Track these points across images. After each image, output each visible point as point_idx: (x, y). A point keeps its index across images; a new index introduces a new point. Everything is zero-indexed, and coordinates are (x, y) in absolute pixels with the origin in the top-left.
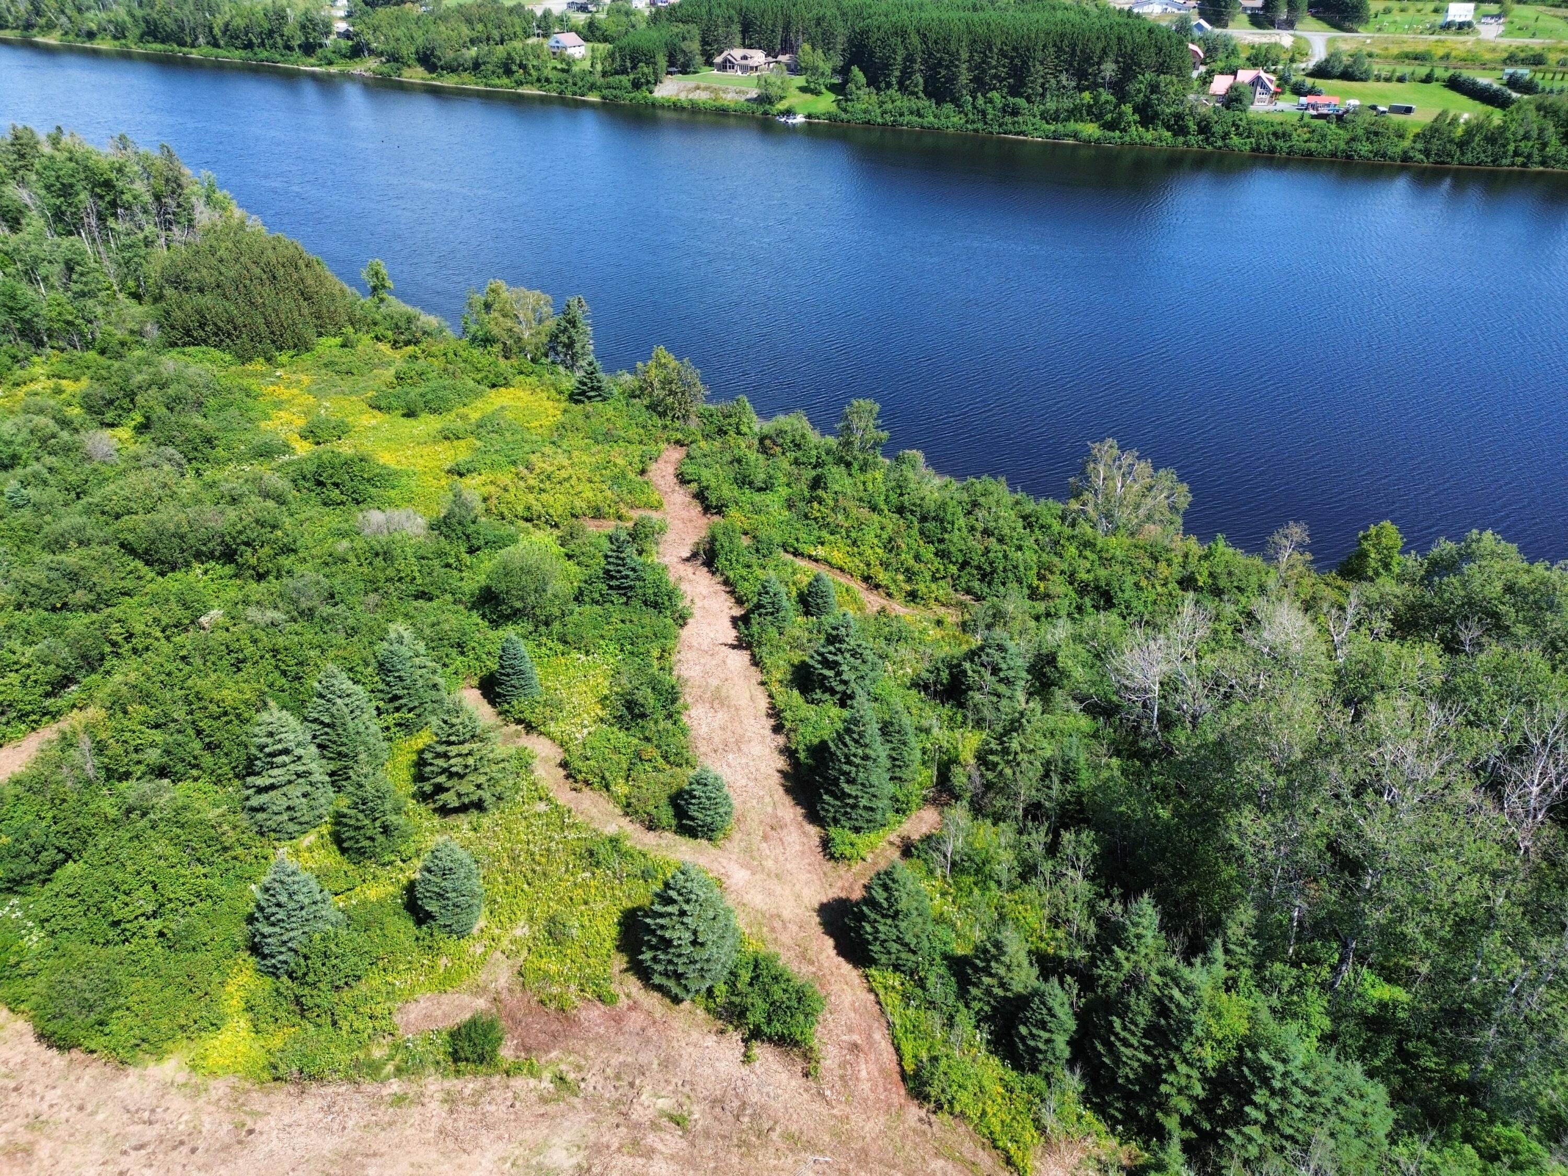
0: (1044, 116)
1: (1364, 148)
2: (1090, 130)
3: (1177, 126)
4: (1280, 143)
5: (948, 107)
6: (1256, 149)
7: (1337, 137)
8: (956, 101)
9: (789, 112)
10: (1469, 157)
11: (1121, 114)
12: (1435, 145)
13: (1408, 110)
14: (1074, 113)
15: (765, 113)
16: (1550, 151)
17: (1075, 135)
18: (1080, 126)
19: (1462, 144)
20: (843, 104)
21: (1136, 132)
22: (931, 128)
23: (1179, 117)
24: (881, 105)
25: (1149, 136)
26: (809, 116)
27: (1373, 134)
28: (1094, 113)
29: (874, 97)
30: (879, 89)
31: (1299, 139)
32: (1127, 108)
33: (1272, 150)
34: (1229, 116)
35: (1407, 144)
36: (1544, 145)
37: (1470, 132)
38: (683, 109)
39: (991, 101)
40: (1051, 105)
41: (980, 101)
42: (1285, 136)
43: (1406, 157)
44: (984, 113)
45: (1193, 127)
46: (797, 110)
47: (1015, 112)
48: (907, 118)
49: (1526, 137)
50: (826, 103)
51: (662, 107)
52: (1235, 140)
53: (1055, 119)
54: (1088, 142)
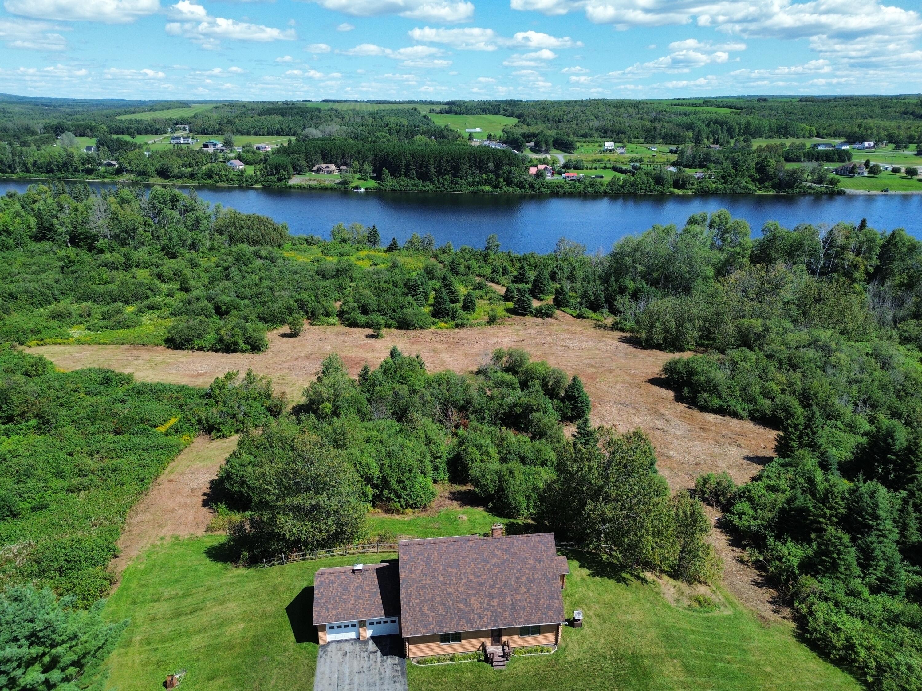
0: (468, 184)
1: (590, 190)
2: (488, 188)
3: (521, 185)
4: (560, 190)
5: (428, 182)
6: (552, 192)
7: (580, 187)
8: (431, 180)
9: (357, 187)
10: (626, 191)
11: (499, 182)
12: (614, 187)
13: (602, 177)
14: (480, 183)
15: (346, 188)
16: (652, 187)
17: (483, 191)
18: (483, 187)
19: (623, 186)
20: (381, 183)
21: (505, 188)
22: (422, 191)
23: (521, 182)
24: (398, 183)
25: (511, 190)
26: (366, 189)
27: (592, 185)
28: (488, 182)
29: (394, 180)
30: (396, 177)
31: (566, 188)
32: (501, 180)
33: (558, 192)
34: (539, 181)
35: (604, 187)
36: (650, 186)
37: (625, 182)
39: (445, 179)
40: (470, 180)
41: (441, 180)
42: (561, 187)
43: (605, 192)
44: (443, 185)
45: (527, 186)
46: (360, 186)
47: (456, 183)
48: (411, 188)
49: (643, 183)
50: (372, 184)
51: (294, 188)
52: (543, 190)
53: (473, 185)
54: (488, 193)
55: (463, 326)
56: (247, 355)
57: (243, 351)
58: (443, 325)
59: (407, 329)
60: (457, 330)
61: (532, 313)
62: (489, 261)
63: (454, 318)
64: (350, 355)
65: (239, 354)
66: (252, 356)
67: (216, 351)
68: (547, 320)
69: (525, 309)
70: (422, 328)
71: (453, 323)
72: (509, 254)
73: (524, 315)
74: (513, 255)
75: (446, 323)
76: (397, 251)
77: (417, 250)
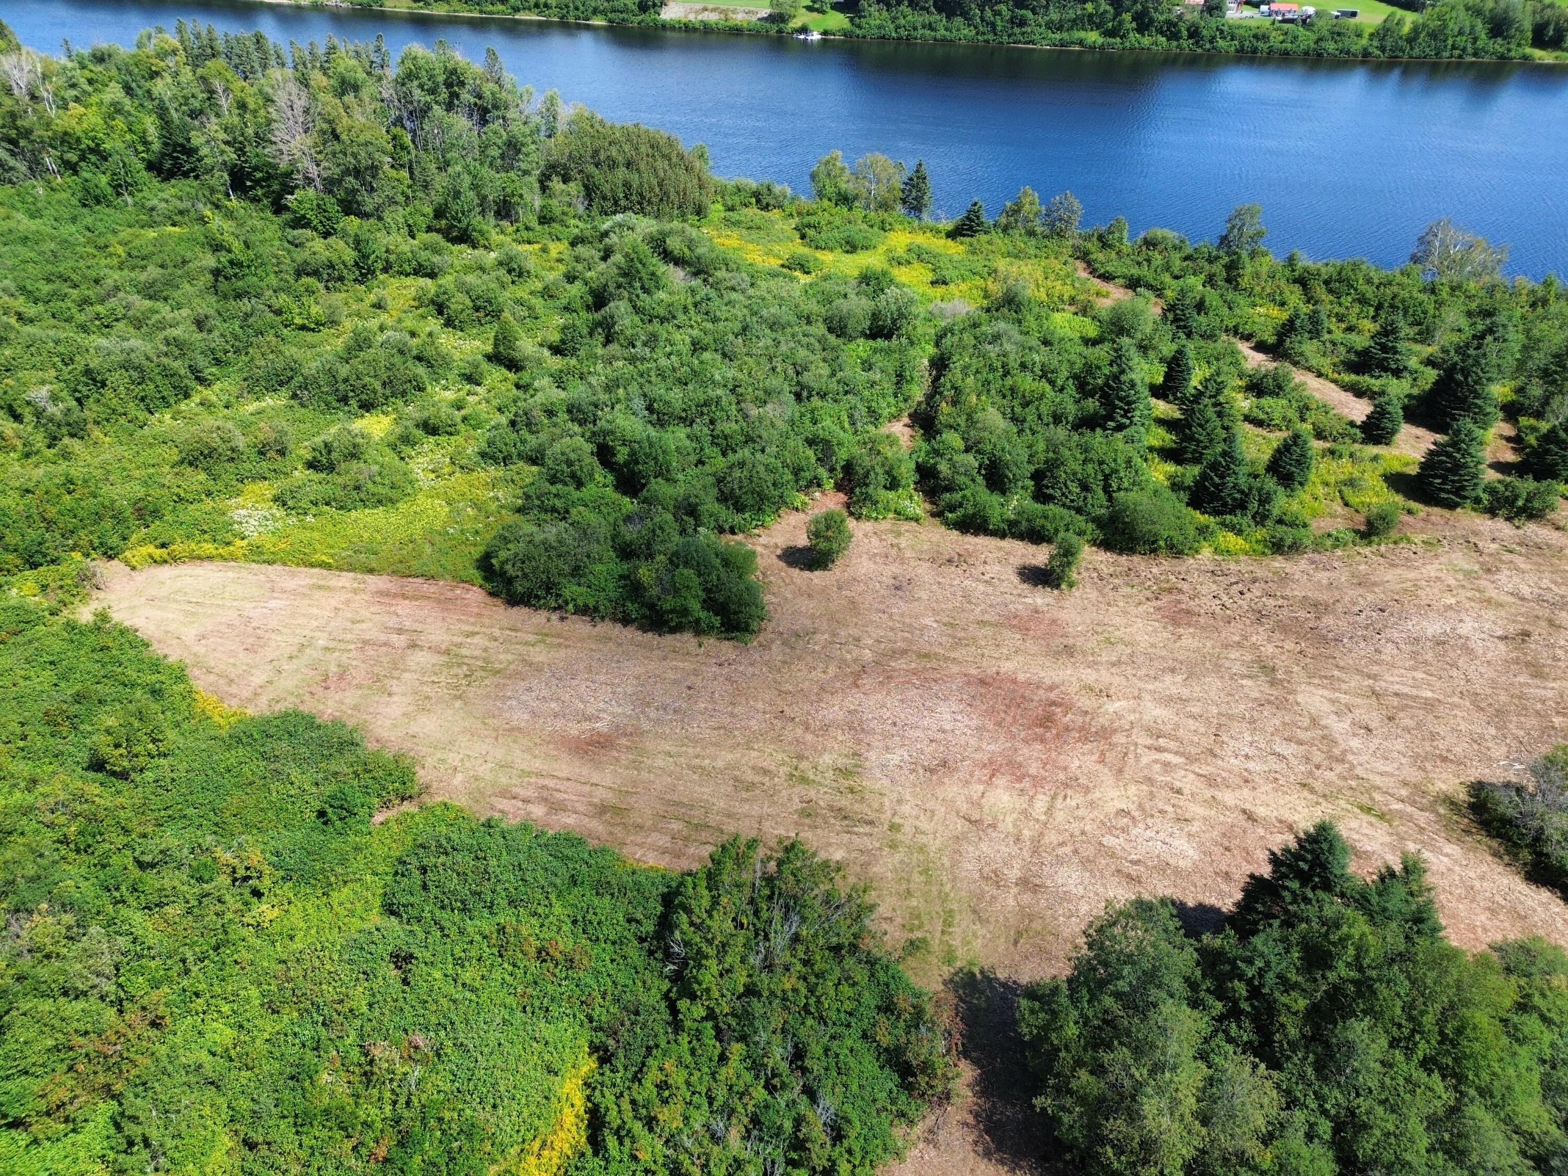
0: (1050, 26)
1: (1331, 46)
2: (1093, 37)
3: (1171, 30)
4: (1260, 45)
5: (958, 21)
6: (1241, 50)
7: (1306, 39)
8: (965, 15)
9: (804, 30)
10: (1416, 52)
11: (1121, 23)
12: (1389, 43)
13: (1354, 14)
14: (1076, 23)
15: (780, 31)
16: (1480, 44)
17: (1081, 42)
18: (1082, 34)
19: (1412, 39)
20: (857, 20)
21: (1134, 37)
22: (944, 40)
23: (1169, 23)
24: (893, 20)
25: (1146, 41)
26: (825, 33)
27: (1337, 34)
28: (1094, 22)
29: (885, 14)
30: (889, 6)
31: (1276, 39)
32: (1127, 17)
33: (1255, 50)
34: (1213, 22)
35: (1364, 42)
36: (1475, 40)
37: (1416, 31)
38: (695, 30)
39: (998, 13)
40: (1054, 16)
41: (988, 14)
42: (1265, 38)
43: (1366, 54)
44: (993, 25)
45: (1185, 33)
46: (811, 27)
47: (1022, 23)
48: (920, 32)
49: (1461, 33)
50: (837, 21)
51: (673, 28)
52: (1221, 43)
53: (1060, 28)
54: (1092, 48)
55: (1295, 548)
56: (710, 642)
57: (698, 629)
58: (1231, 540)
59: (1131, 551)
60: (1278, 563)
61: (1477, 500)
62: (1244, 282)
63: (1261, 519)
64: (1005, 669)
65: (687, 639)
66: (727, 649)
68: (1532, 530)
69: (1459, 491)
70: (1176, 551)
71: (1260, 533)
72: (1291, 261)
73: (1452, 506)
74: (1305, 262)
75: (1239, 532)
76: (984, 238)
77: (1031, 233)
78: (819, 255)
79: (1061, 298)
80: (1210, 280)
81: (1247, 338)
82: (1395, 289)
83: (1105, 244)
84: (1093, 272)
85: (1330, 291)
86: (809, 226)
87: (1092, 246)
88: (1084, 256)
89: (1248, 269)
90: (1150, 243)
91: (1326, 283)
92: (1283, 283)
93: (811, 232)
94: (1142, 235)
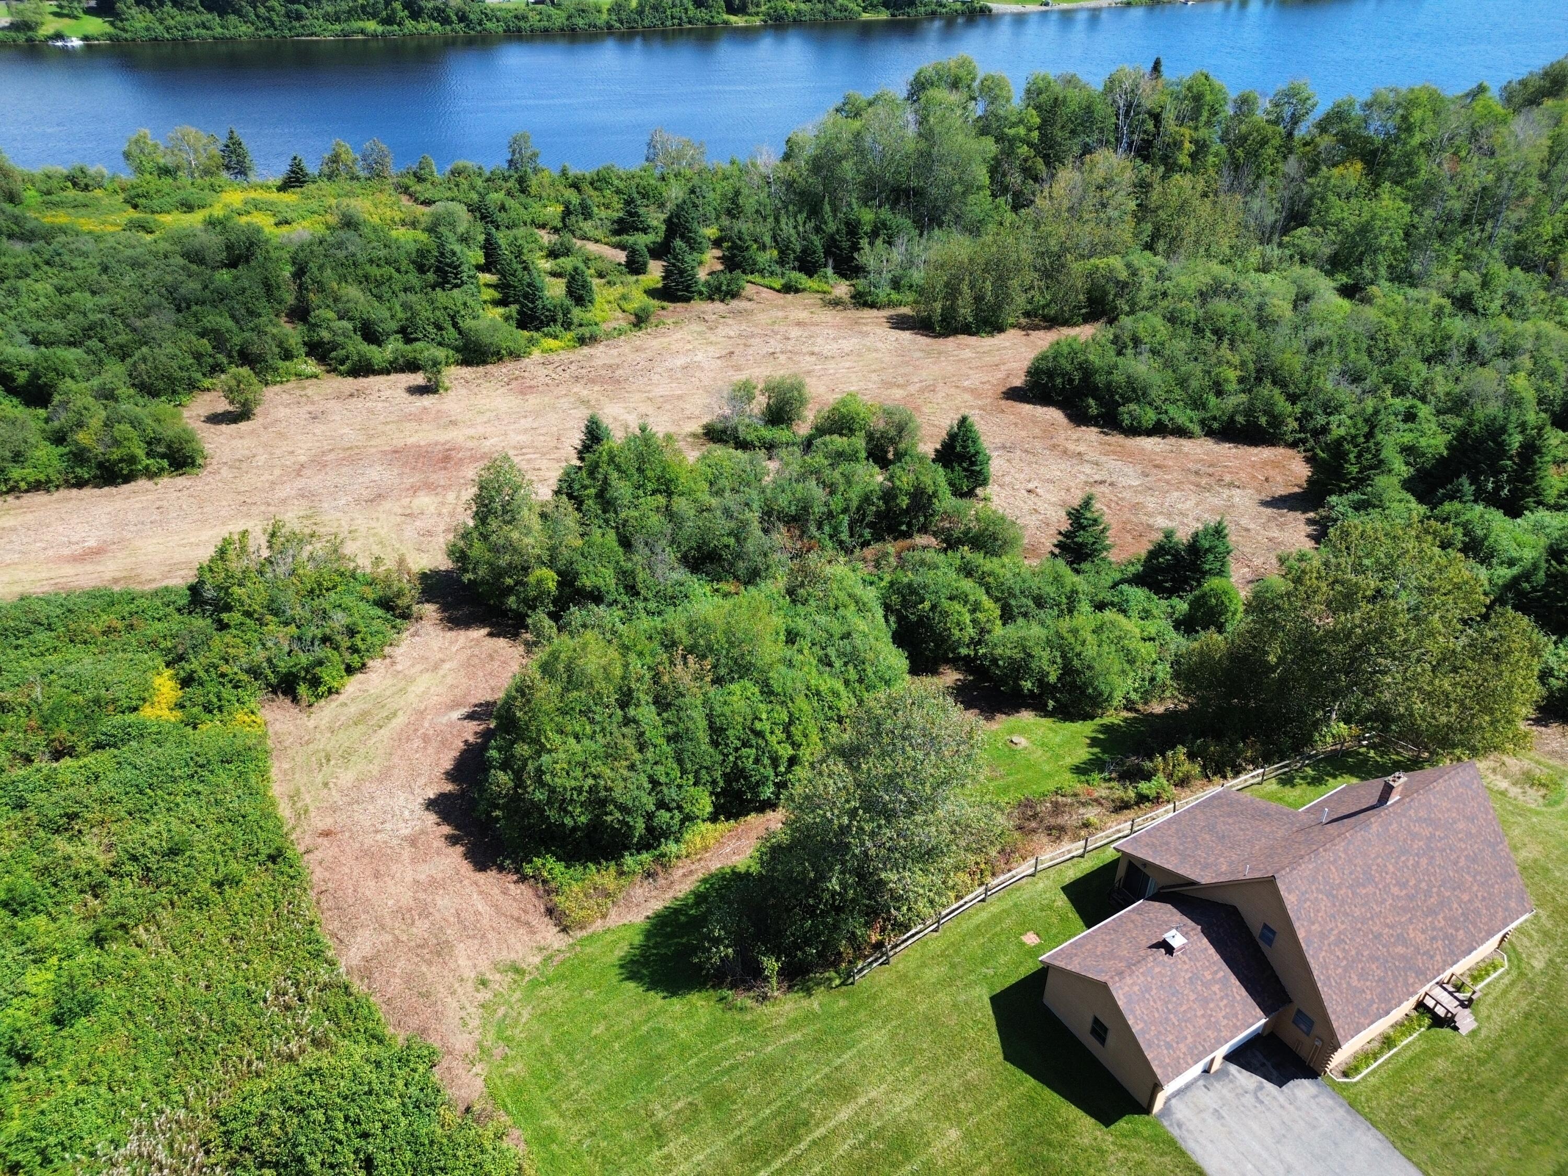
0: (327, 17)
2: (372, 26)
3: (441, 16)
4: (522, 24)
5: (233, 19)
6: (507, 30)
8: (238, 12)
9: (59, 36)
10: (646, 22)
11: (394, 12)
12: (624, 16)
14: (351, 14)
15: (30, 40)
16: (690, 13)
17: (362, 32)
18: (361, 24)
19: (640, 13)
20: (119, 24)
21: (409, 24)
22: (223, 39)
23: (438, 9)
24: (161, 21)
25: (422, 27)
26: (85, 38)
27: (582, 12)
28: (369, 12)
29: (149, 16)
30: (152, 9)
32: (397, 5)
33: (519, 30)
34: (475, 6)
35: (605, 16)
36: (686, 10)
39: (271, 9)
40: (329, 9)
41: (262, 11)
42: (524, 18)
43: (609, 26)
44: (270, 21)
45: (454, 18)
46: (66, 32)
47: (299, 17)
48: (195, 32)
49: (674, 5)
50: (96, 26)
52: (489, 25)
53: (338, 20)
54: (375, 36)
55: (593, 339)
56: (165, 481)
57: (151, 475)
58: (551, 343)
59: (484, 362)
60: (586, 350)
61: (701, 293)
62: (533, 190)
63: (567, 325)
64: (410, 441)
65: (142, 483)
66: (181, 481)
67: (80, 484)
68: (734, 304)
69: (688, 288)
70: (515, 355)
71: (569, 335)
72: (564, 173)
73: (687, 300)
74: (573, 171)
75: (556, 338)
76: (312, 187)
77: (354, 178)
78: (157, 217)
79: (392, 220)
80: (509, 193)
81: (543, 226)
82: (637, 180)
83: (420, 179)
84: (416, 200)
85: (596, 189)
86: (138, 196)
87: (410, 181)
88: (406, 190)
89: (534, 182)
90: (456, 172)
91: (592, 184)
92: (561, 188)
93: (142, 201)
94: (449, 168)
